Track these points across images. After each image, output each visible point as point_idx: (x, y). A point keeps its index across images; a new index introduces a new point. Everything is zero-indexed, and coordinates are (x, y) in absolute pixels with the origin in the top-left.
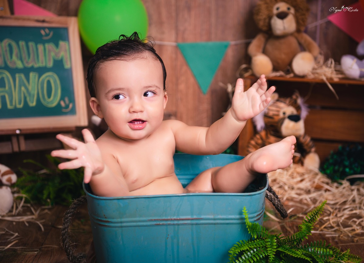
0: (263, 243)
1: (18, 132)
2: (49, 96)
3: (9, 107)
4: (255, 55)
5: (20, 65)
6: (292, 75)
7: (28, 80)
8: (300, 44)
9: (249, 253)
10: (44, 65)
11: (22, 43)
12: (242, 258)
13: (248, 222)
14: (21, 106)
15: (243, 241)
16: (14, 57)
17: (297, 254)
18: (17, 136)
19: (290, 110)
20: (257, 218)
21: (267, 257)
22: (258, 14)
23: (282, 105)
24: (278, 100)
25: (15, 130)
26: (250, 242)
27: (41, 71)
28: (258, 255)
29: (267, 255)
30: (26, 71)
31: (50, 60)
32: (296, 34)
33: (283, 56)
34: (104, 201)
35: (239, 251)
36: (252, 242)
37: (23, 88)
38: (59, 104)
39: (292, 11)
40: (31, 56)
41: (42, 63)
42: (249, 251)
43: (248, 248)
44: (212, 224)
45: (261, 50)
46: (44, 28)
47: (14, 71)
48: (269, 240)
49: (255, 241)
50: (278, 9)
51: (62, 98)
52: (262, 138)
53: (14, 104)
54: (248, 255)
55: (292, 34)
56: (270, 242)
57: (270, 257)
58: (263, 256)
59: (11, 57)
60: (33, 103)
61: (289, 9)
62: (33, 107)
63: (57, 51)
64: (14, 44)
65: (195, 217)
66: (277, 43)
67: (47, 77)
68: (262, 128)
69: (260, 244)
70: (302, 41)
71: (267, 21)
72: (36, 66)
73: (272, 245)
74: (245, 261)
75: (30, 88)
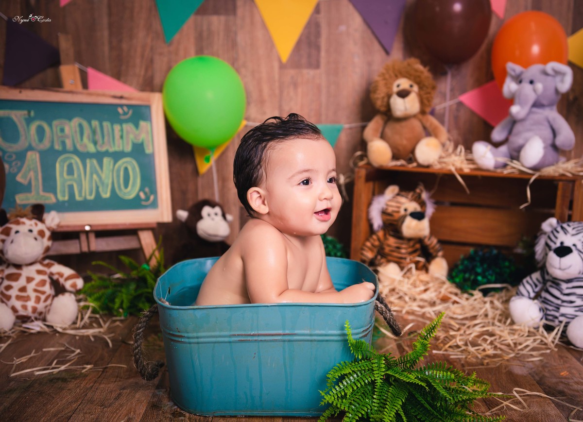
0: (369, 365)
1: (87, 228)
2: (126, 186)
3: (78, 198)
4: (372, 141)
5: (92, 148)
6: (415, 164)
7: (101, 166)
8: (425, 128)
9: (351, 378)
10: (121, 148)
11: (95, 123)
12: (343, 383)
13: (352, 339)
14: (92, 197)
15: (345, 362)
16: (85, 140)
17: (409, 378)
18: (87, 232)
19: (413, 206)
20: (364, 334)
21: (373, 383)
22: (375, 92)
23: (403, 200)
24: (398, 194)
25: (84, 226)
26: (353, 364)
27: (117, 156)
28: (362, 379)
29: (373, 379)
30: (99, 156)
31: (128, 143)
32: (420, 116)
33: (405, 142)
34: (177, 311)
35: (340, 375)
36: (356, 363)
37: (95, 176)
38: (138, 196)
39: (416, 88)
40: (106, 138)
41: (119, 147)
42: (352, 375)
43: (351, 372)
44: (308, 341)
45: (379, 135)
46: (121, 106)
47: (84, 156)
48: (376, 361)
49: (360, 362)
50: (398, 86)
51: (142, 189)
52: (379, 239)
53: (83, 194)
54: (350, 380)
55: (415, 116)
56: (377, 363)
57: (378, 382)
58: (368, 381)
59: (82, 139)
60: (106, 193)
61: (411, 86)
62: (106, 199)
63: (137, 132)
64: (85, 124)
65: (287, 332)
66: (397, 126)
67: (124, 163)
68: (379, 226)
69: (365, 365)
70: (428, 125)
71: (386, 99)
72: (111, 150)
73: (379, 367)
74: (347, 387)
75: (103, 176)
